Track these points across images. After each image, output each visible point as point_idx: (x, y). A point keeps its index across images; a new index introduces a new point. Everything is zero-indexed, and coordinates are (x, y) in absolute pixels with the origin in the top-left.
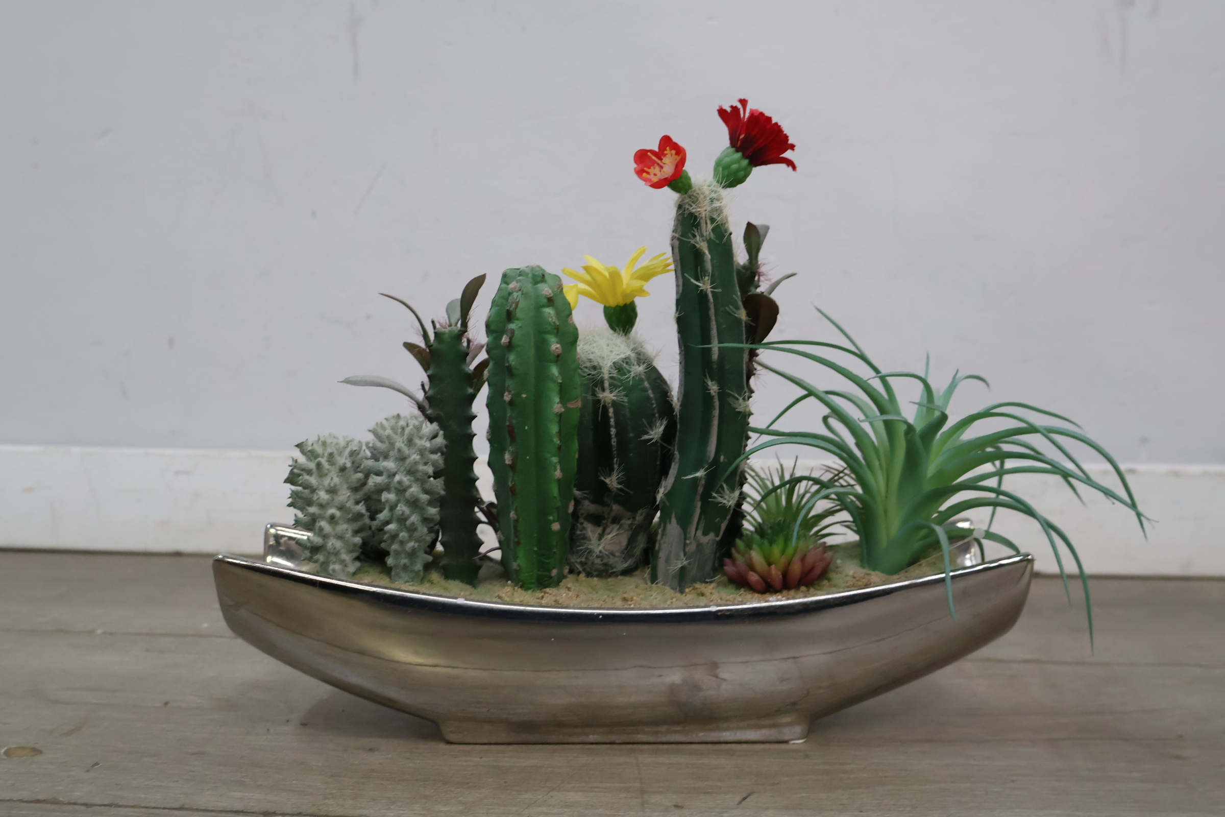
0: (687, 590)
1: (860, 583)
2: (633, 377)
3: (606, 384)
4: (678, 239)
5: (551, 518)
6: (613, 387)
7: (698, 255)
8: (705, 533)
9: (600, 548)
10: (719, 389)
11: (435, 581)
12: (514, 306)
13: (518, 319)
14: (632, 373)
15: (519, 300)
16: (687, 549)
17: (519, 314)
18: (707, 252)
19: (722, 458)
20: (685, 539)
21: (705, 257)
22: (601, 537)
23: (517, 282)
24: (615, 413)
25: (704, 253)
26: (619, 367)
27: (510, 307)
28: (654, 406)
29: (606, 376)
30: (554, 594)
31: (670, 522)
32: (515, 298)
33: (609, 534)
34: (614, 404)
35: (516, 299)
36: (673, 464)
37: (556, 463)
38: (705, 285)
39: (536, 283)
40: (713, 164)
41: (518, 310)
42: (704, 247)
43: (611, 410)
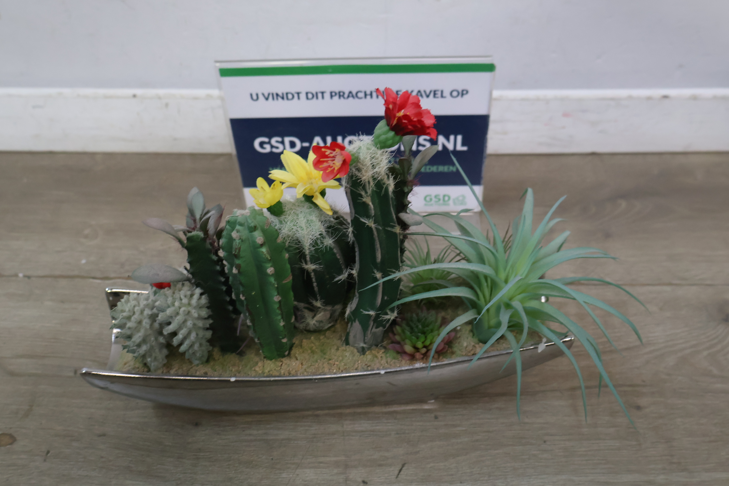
0: (367, 353)
1: (469, 354)
2: (326, 246)
3: (308, 258)
4: (349, 188)
5: (281, 337)
6: (314, 260)
7: (365, 205)
8: (377, 328)
9: (314, 322)
10: (382, 275)
11: (216, 358)
12: (237, 251)
13: (242, 258)
14: (325, 244)
15: (241, 246)
16: (366, 341)
17: (242, 254)
18: (370, 204)
19: (386, 298)
20: (365, 337)
21: (370, 206)
22: (313, 317)
23: (237, 232)
24: (316, 276)
25: (368, 205)
26: (315, 243)
27: (235, 253)
28: (341, 263)
29: (307, 252)
30: (288, 364)
31: (355, 322)
33: (319, 314)
34: (314, 270)
35: (239, 245)
36: (355, 298)
37: (280, 320)
38: (370, 223)
39: (251, 232)
41: (241, 253)
42: (368, 200)
43: (312, 274)
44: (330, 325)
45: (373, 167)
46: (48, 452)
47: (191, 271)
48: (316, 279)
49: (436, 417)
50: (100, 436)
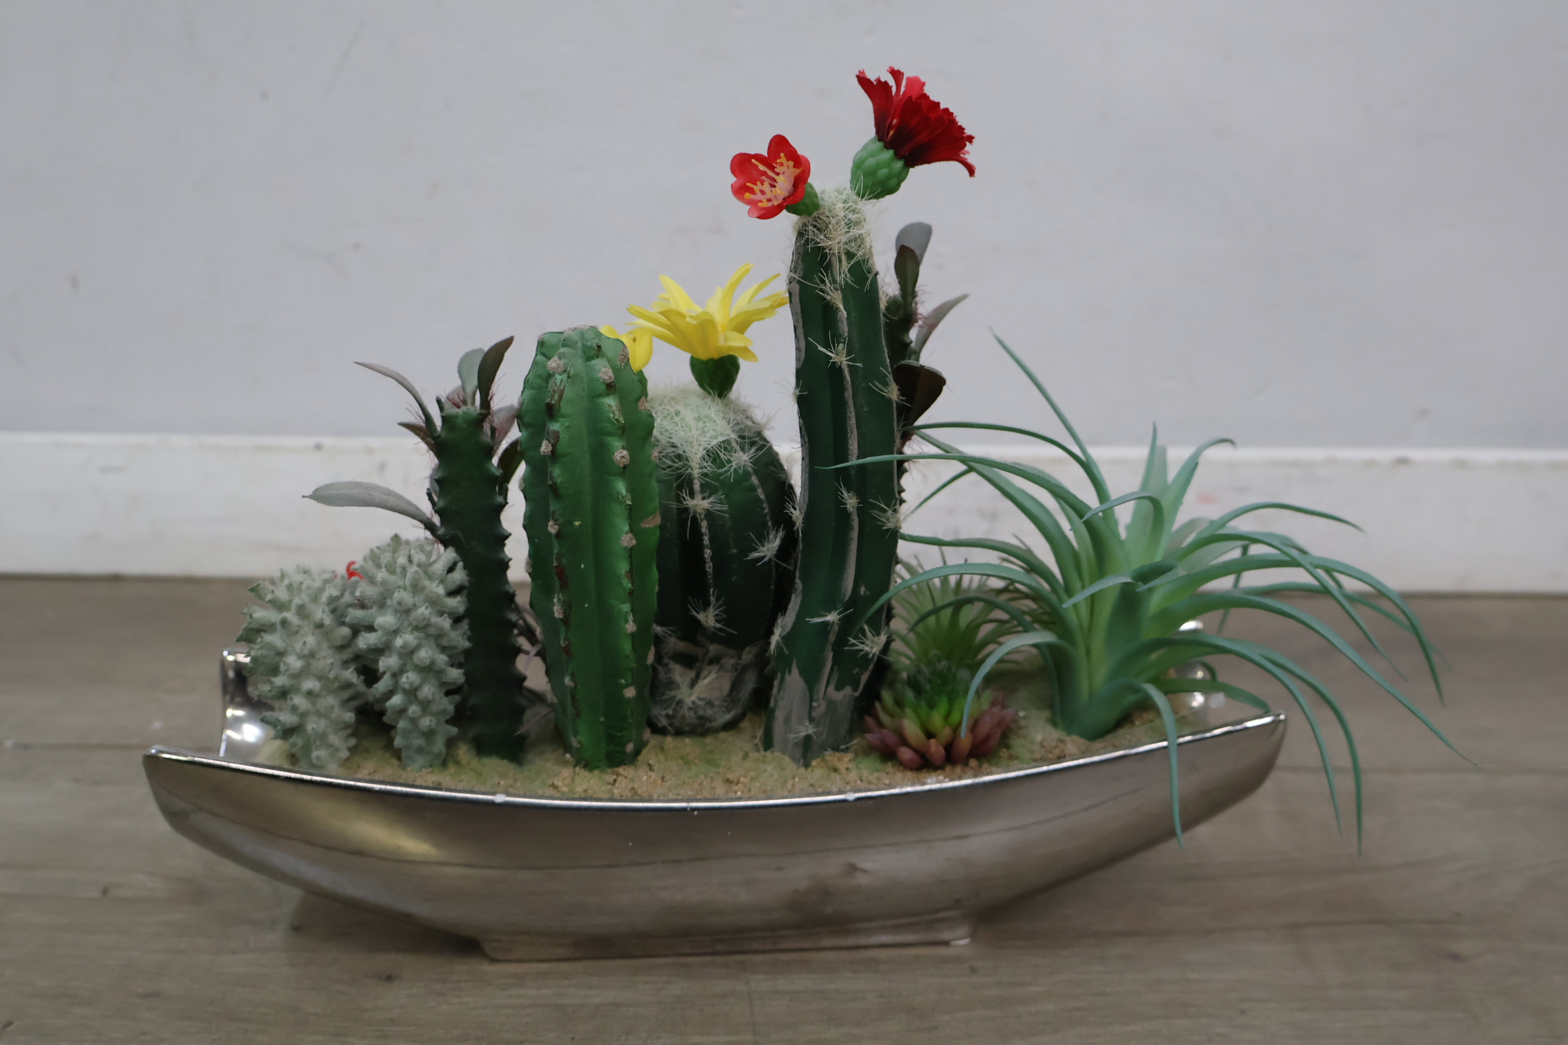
0: (814, 763)
1: (1051, 756)
2: (735, 470)
3: (697, 486)
4: (799, 282)
5: (623, 681)
6: (708, 489)
7: (828, 309)
8: (838, 688)
9: (693, 698)
10: (859, 503)
11: (463, 762)
12: (556, 397)
13: (563, 416)
14: (734, 463)
15: (564, 386)
16: (814, 714)
17: (565, 408)
18: (841, 307)
19: (863, 590)
20: (811, 700)
21: (839, 314)
22: (693, 683)
23: (560, 358)
24: (710, 527)
25: (837, 309)
26: (712, 456)
27: (551, 400)
28: (766, 511)
29: (696, 473)
30: (630, 776)
31: (790, 672)
32: (558, 384)
33: (704, 678)
34: (709, 514)
35: (560, 385)
36: (793, 596)
37: (627, 612)
38: (839, 356)
39: (589, 359)
40: (850, 165)
41: (562, 404)
42: (836, 298)
43: (704, 524)
44: (728, 717)
45: (850, 224)
46: (9, 1024)
47: (441, 504)
48: (711, 540)
49: (974, 970)
50: (146, 996)
